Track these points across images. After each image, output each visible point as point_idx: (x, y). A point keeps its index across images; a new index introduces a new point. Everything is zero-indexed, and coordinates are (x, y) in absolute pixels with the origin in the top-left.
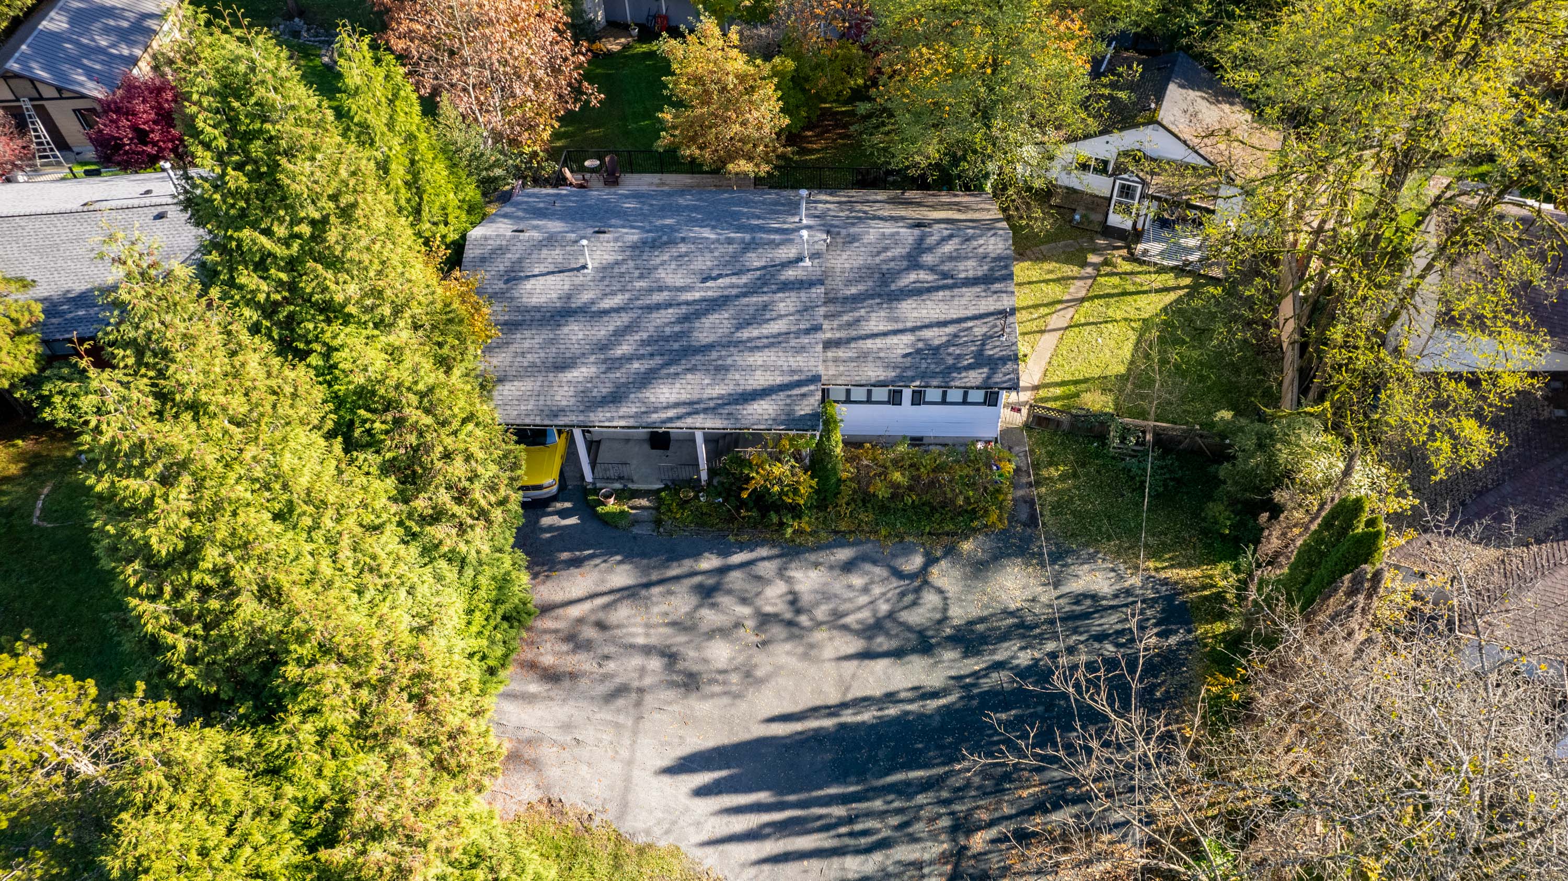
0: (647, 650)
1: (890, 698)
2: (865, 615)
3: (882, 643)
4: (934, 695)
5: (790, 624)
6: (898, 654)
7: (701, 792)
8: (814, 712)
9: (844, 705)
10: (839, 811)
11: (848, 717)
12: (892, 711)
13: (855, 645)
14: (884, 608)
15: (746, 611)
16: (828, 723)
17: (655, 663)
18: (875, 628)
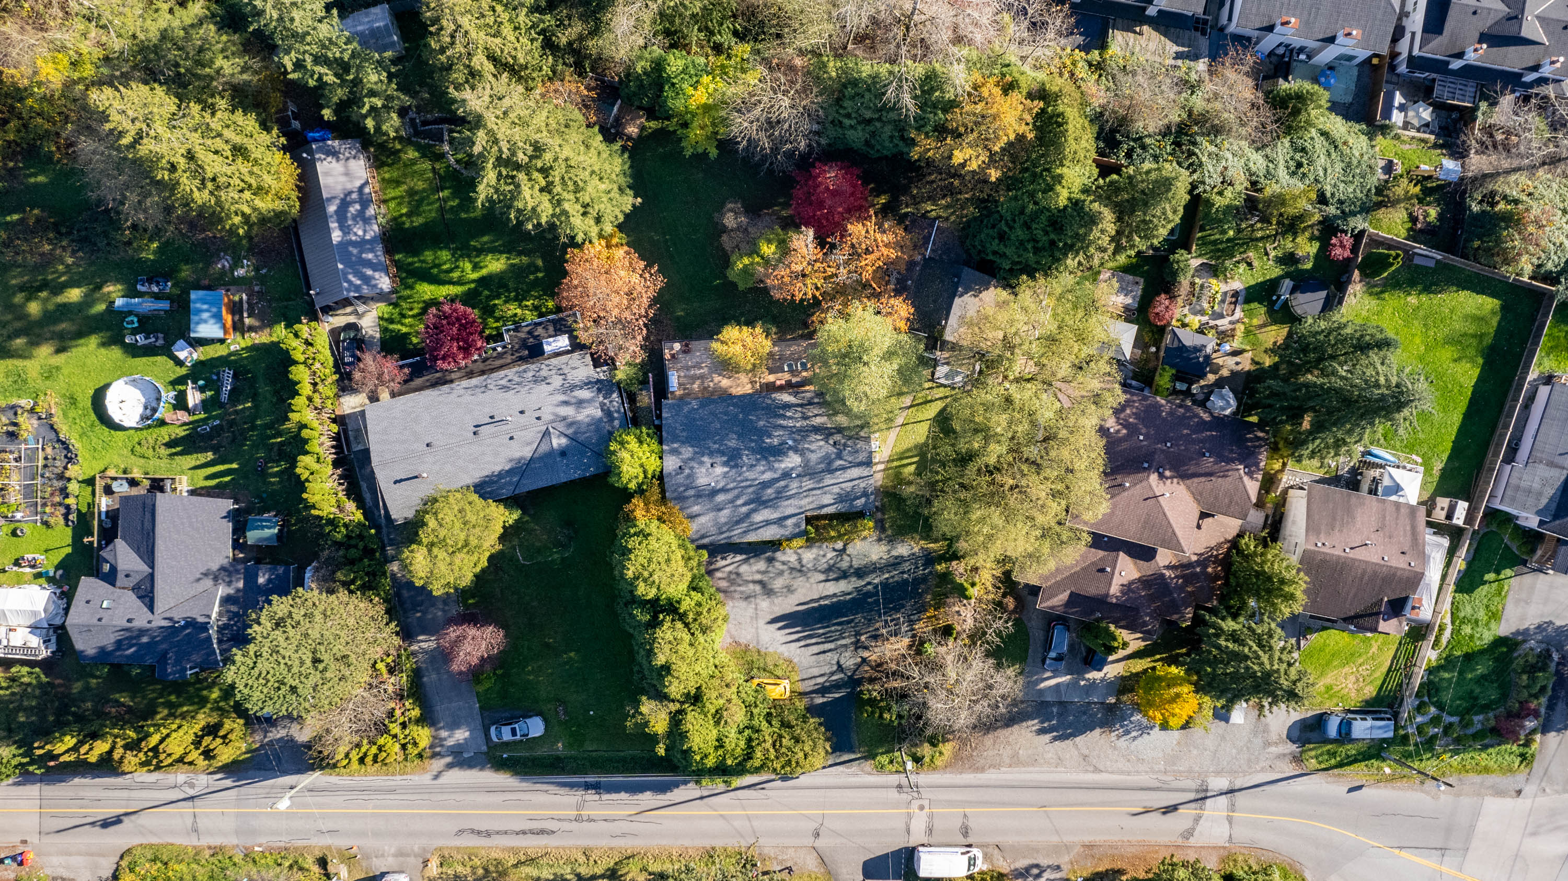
0: (754, 582)
1: (835, 595)
2: (825, 566)
3: (832, 576)
4: (849, 594)
5: (800, 571)
6: (837, 579)
7: (780, 629)
8: (812, 601)
9: (821, 598)
10: (821, 631)
11: (822, 603)
12: (835, 600)
13: (822, 577)
14: (832, 562)
15: (785, 567)
16: (816, 605)
17: (758, 588)
18: (829, 569)
